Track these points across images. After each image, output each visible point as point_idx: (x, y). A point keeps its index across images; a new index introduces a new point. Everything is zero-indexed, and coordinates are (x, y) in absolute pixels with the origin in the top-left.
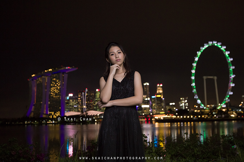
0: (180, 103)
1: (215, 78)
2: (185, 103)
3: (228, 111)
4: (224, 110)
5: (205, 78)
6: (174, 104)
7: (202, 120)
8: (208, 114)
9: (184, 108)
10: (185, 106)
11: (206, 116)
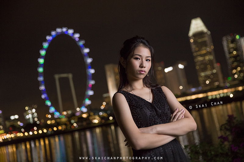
0: (25, 114)
1: (70, 76)
2: (33, 114)
3: (89, 116)
4: (85, 116)
5: (57, 77)
6: (16, 117)
7: (58, 133)
8: (65, 124)
9: (31, 121)
10: (33, 118)
11: (64, 127)
